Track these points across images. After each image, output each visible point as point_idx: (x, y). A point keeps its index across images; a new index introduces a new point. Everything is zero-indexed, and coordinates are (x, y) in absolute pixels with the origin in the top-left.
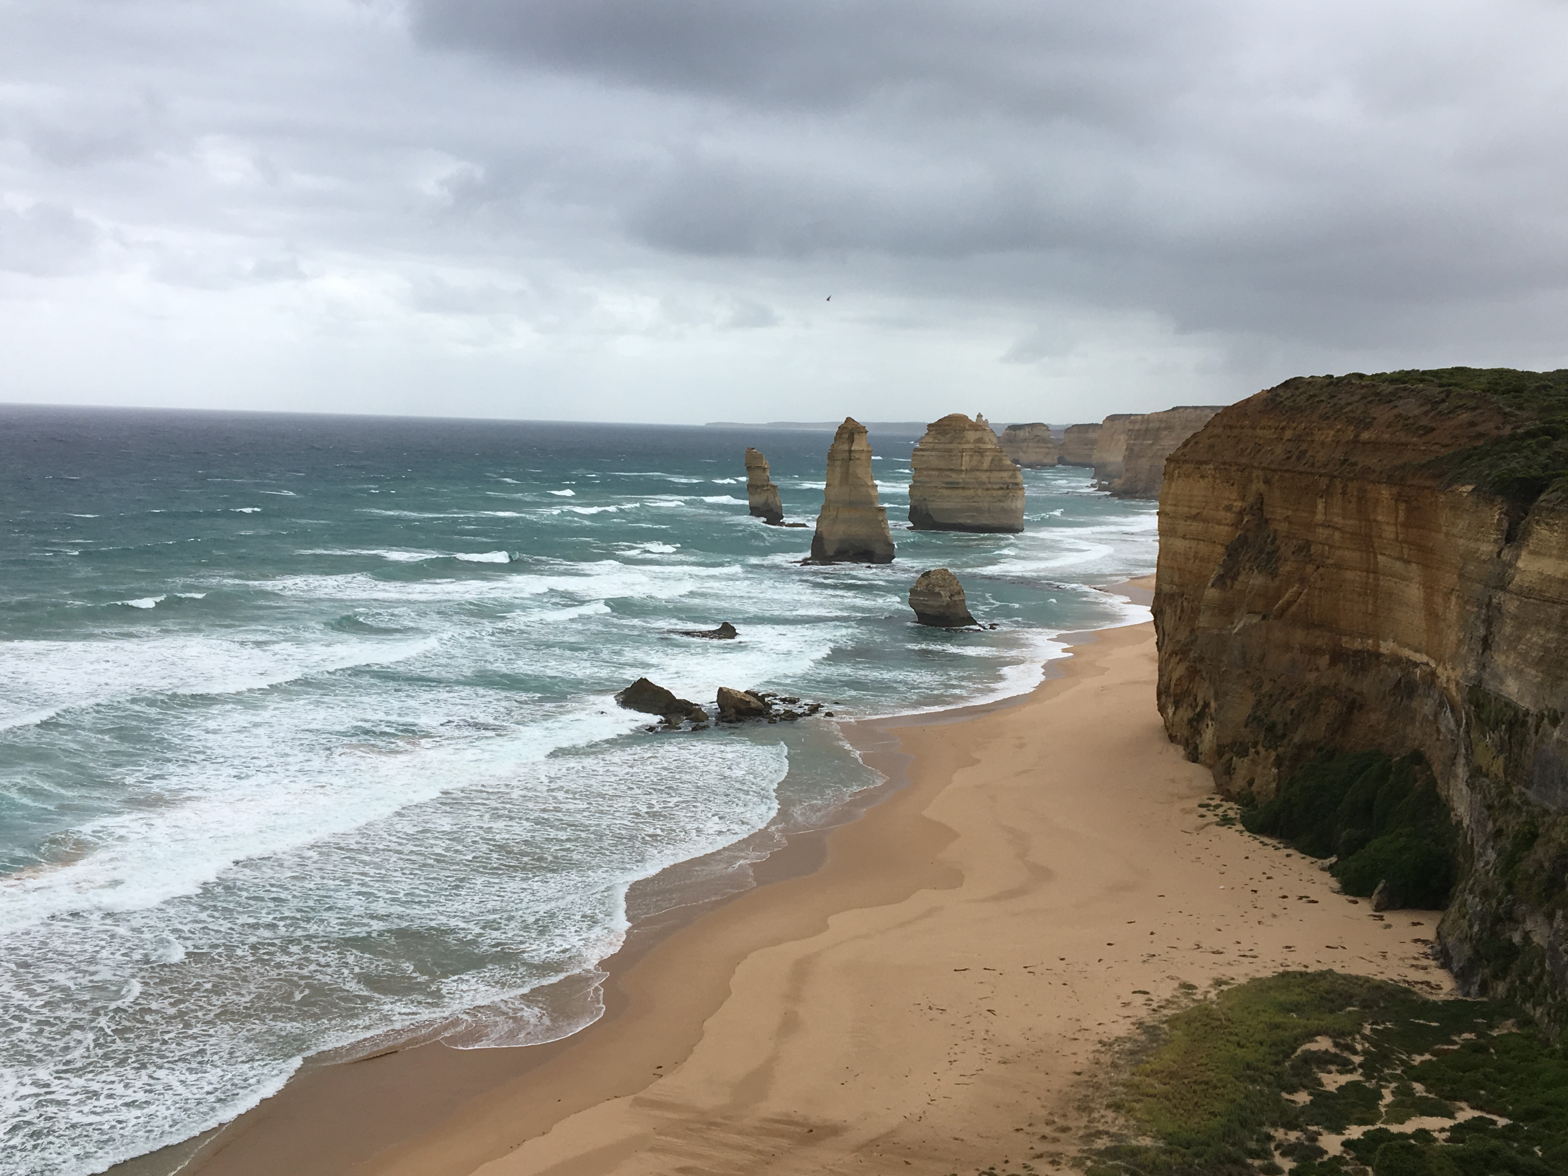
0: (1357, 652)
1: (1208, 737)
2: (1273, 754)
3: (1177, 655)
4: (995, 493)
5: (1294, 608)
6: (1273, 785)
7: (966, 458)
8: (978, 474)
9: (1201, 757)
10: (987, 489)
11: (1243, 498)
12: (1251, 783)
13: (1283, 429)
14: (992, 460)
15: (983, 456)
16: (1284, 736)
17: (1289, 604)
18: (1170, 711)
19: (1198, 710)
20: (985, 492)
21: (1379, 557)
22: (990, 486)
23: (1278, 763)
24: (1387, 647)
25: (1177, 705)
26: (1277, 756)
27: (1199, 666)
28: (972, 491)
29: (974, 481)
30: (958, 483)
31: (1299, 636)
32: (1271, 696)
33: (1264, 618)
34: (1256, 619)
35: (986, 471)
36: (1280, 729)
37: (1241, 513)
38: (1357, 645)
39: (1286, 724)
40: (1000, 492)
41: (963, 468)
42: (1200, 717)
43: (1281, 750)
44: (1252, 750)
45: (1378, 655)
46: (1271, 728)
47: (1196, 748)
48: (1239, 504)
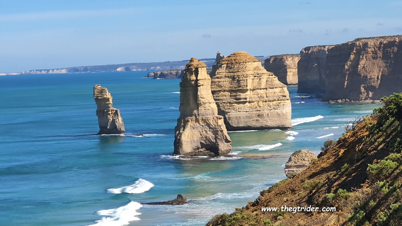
4: (271, 103)
7: (250, 81)
8: (259, 91)
10: (266, 102)
14: (267, 81)
15: (260, 79)
20: (264, 103)
22: (267, 99)
28: (256, 103)
29: (257, 96)
30: (246, 99)
35: (263, 89)
40: (274, 102)
41: (248, 88)
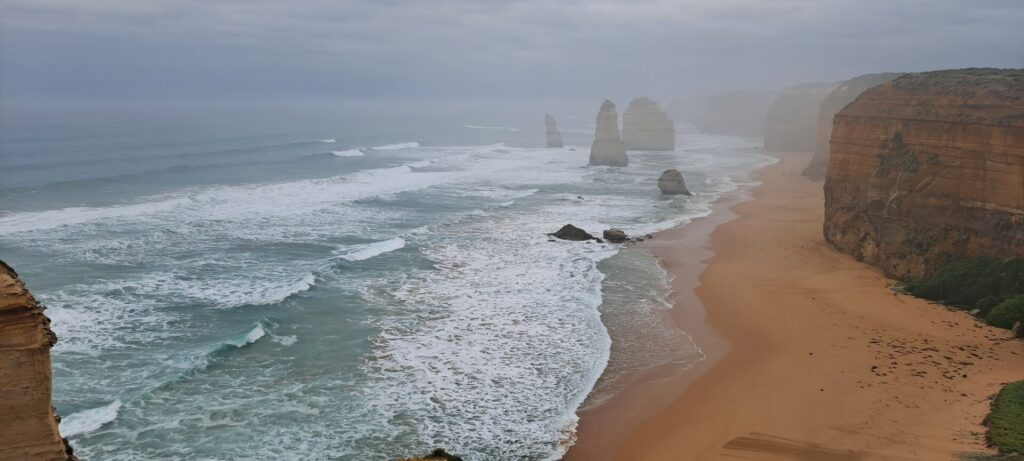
0: (970, 208)
1: (869, 249)
2: (922, 259)
3: (843, 209)
5: (929, 187)
6: (923, 273)
9: (865, 259)
11: (886, 134)
12: (909, 272)
13: (910, 99)
16: (927, 250)
17: (927, 184)
18: (839, 237)
19: (861, 236)
21: (988, 162)
23: (926, 261)
24: (990, 206)
25: (844, 233)
26: (925, 260)
27: (861, 215)
31: (933, 201)
32: (916, 230)
33: (910, 192)
34: (905, 192)
36: (925, 247)
37: (885, 141)
38: (970, 205)
39: (928, 244)
40: (665, 133)
42: (864, 239)
43: (927, 256)
44: (909, 257)
45: (984, 210)
46: (919, 245)
47: (861, 253)
48: (883, 137)
